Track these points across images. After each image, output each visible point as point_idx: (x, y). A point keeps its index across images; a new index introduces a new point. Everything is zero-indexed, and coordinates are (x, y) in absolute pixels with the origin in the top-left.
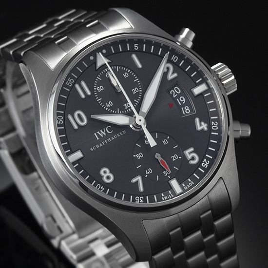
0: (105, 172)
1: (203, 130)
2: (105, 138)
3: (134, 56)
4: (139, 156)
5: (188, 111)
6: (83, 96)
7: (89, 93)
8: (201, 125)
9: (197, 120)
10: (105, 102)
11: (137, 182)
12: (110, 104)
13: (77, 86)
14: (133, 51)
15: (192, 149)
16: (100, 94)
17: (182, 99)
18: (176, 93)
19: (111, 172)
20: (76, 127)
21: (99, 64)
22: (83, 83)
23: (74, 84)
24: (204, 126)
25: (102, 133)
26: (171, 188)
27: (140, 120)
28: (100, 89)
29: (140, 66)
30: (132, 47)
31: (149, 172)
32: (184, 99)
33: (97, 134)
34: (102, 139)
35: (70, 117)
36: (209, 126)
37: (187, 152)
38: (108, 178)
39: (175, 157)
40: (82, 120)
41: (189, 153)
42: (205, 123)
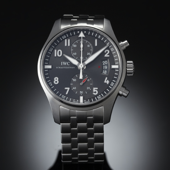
0: (56, 79)
1: (106, 83)
2: (65, 66)
3: (96, 40)
4: (74, 80)
5: (105, 73)
6: (66, 45)
7: (69, 45)
8: (107, 81)
9: (106, 78)
10: (73, 52)
11: (67, 90)
12: (75, 54)
14: (97, 38)
15: (97, 88)
16: (73, 48)
17: (106, 67)
18: (105, 63)
19: (58, 80)
20: (55, 56)
21: (80, 36)
22: (69, 40)
23: (65, 39)
24: (108, 82)
25: (65, 63)
26: (79, 99)
27: (81, 66)
28: (75, 46)
29: (96, 45)
30: (98, 36)
31: (74, 88)
33: (63, 63)
34: (63, 66)
35: (56, 51)
36: (110, 83)
37: (94, 89)
38: (56, 82)
39: (88, 88)
40: (60, 54)
41: (95, 90)
42: (109, 81)
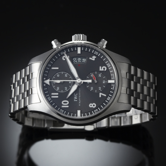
0: (91, 105)
1: (95, 59)
2: (78, 98)
3: (53, 68)
4: (92, 89)
5: (85, 60)
6: (57, 97)
7: (57, 94)
8: (93, 58)
9: (90, 58)
10: (64, 90)
11: (101, 95)
12: (66, 88)
13: (53, 97)
14: (50, 68)
15: (100, 67)
16: (60, 90)
17: (79, 59)
18: (75, 60)
19: (92, 103)
20: (68, 106)
21: (49, 84)
22: (53, 94)
23: (51, 98)
24: (94, 57)
25: (76, 98)
26: (110, 84)
27: (79, 81)
28: (58, 88)
29: (58, 68)
30: (49, 67)
31: (100, 89)
32: (80, 59)
33: (75, 100)
34: (78, 99)
35: (63, 107)
36: (95, 55)
37: (100, 70)
38: (94, 105)
39: (100, 75)
40: (66, 103)
41: (101, 69)
42: (93, 56)
